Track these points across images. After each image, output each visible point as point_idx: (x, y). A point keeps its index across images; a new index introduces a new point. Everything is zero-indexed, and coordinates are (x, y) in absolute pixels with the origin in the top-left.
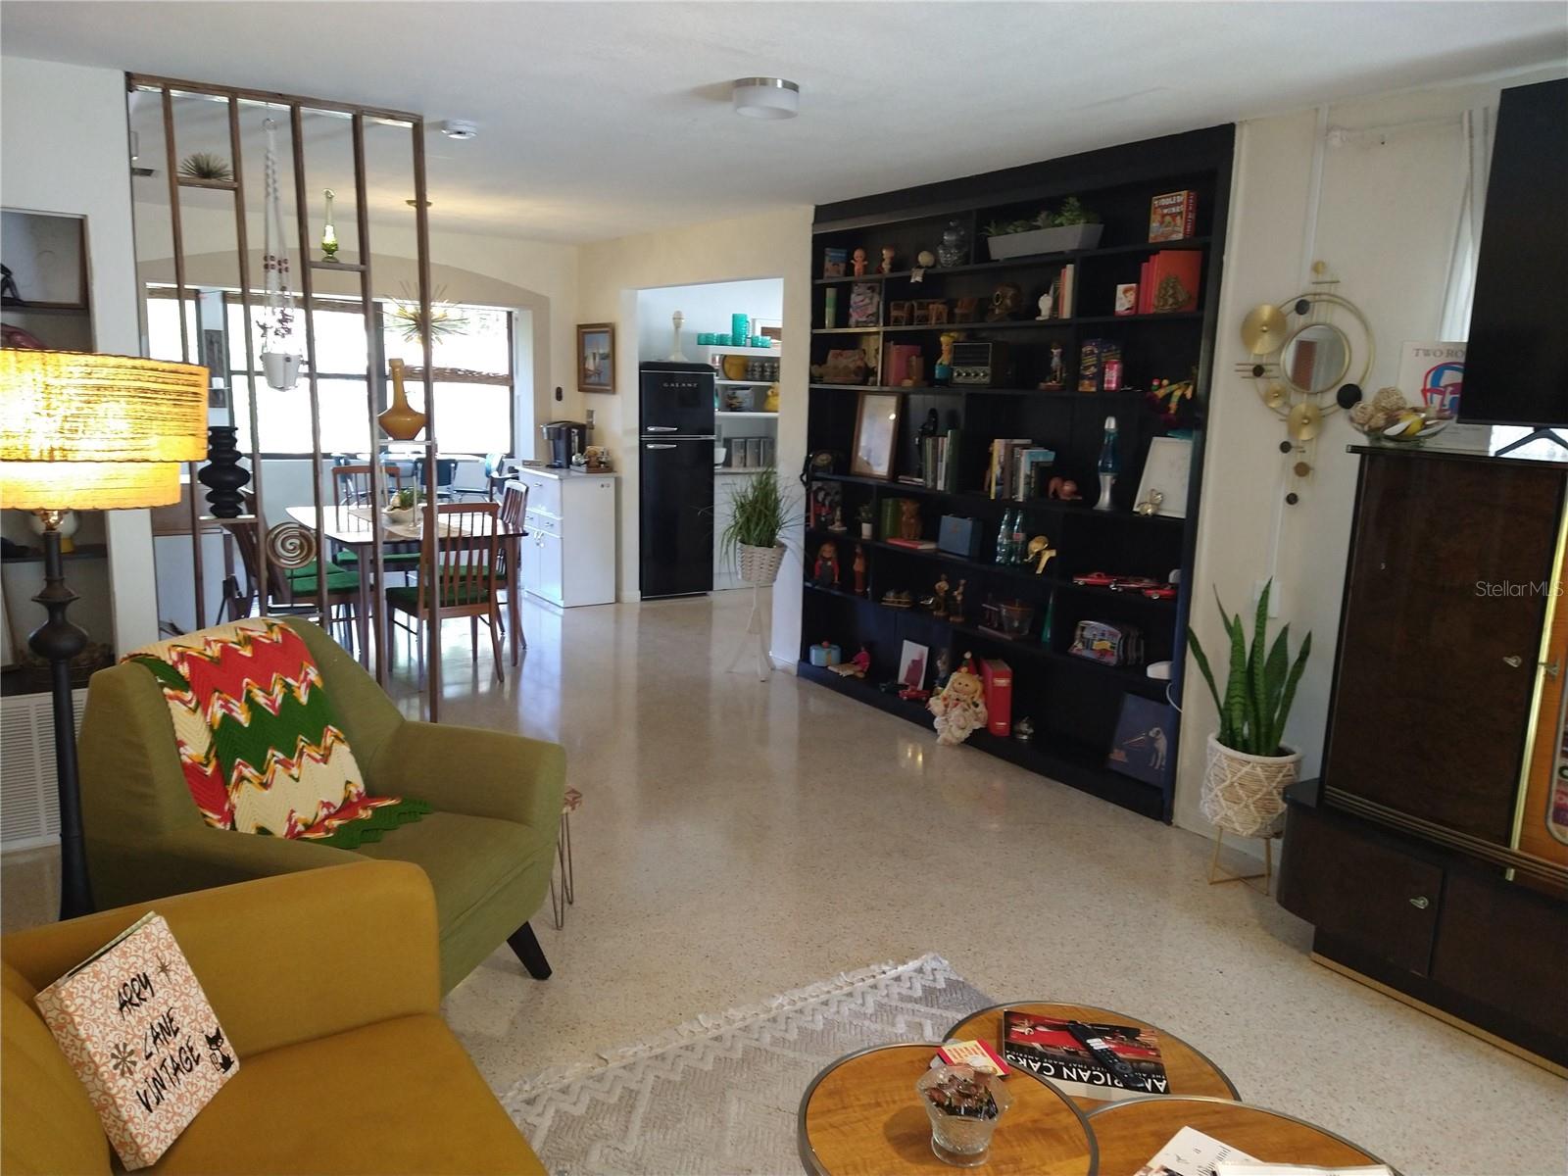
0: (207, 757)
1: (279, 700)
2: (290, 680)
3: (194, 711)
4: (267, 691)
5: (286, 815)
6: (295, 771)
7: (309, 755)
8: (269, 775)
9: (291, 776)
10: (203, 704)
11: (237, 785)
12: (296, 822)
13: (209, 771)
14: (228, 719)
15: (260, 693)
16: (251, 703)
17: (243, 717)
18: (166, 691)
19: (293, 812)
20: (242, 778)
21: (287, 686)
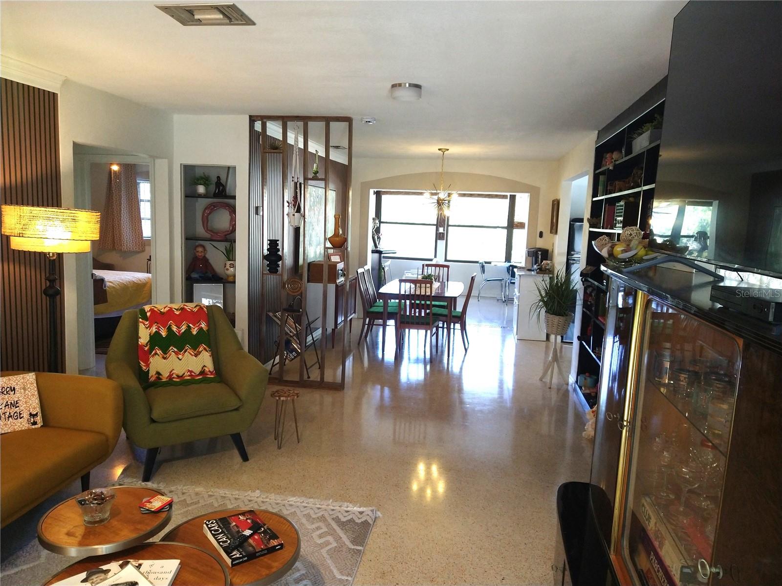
0: (147, 344)
1: (183, 331)
2: (191, 325)
3: (147, 328)
4: (178, 327)
5: (170, 370)
6: (180, 357)
7: (189, 352)
8: (168, 355)
9: (178, 358)
10: (150, 327)
11: (153, 356)
12: (173, 374)
13: (146, 349)
14: (157, 333)
15: (175, 327)
16: (169, 329)
17: (164, 333)
18: (140, 320)
19: (173, 370)
20: (156, 354)
21: (189, 327)
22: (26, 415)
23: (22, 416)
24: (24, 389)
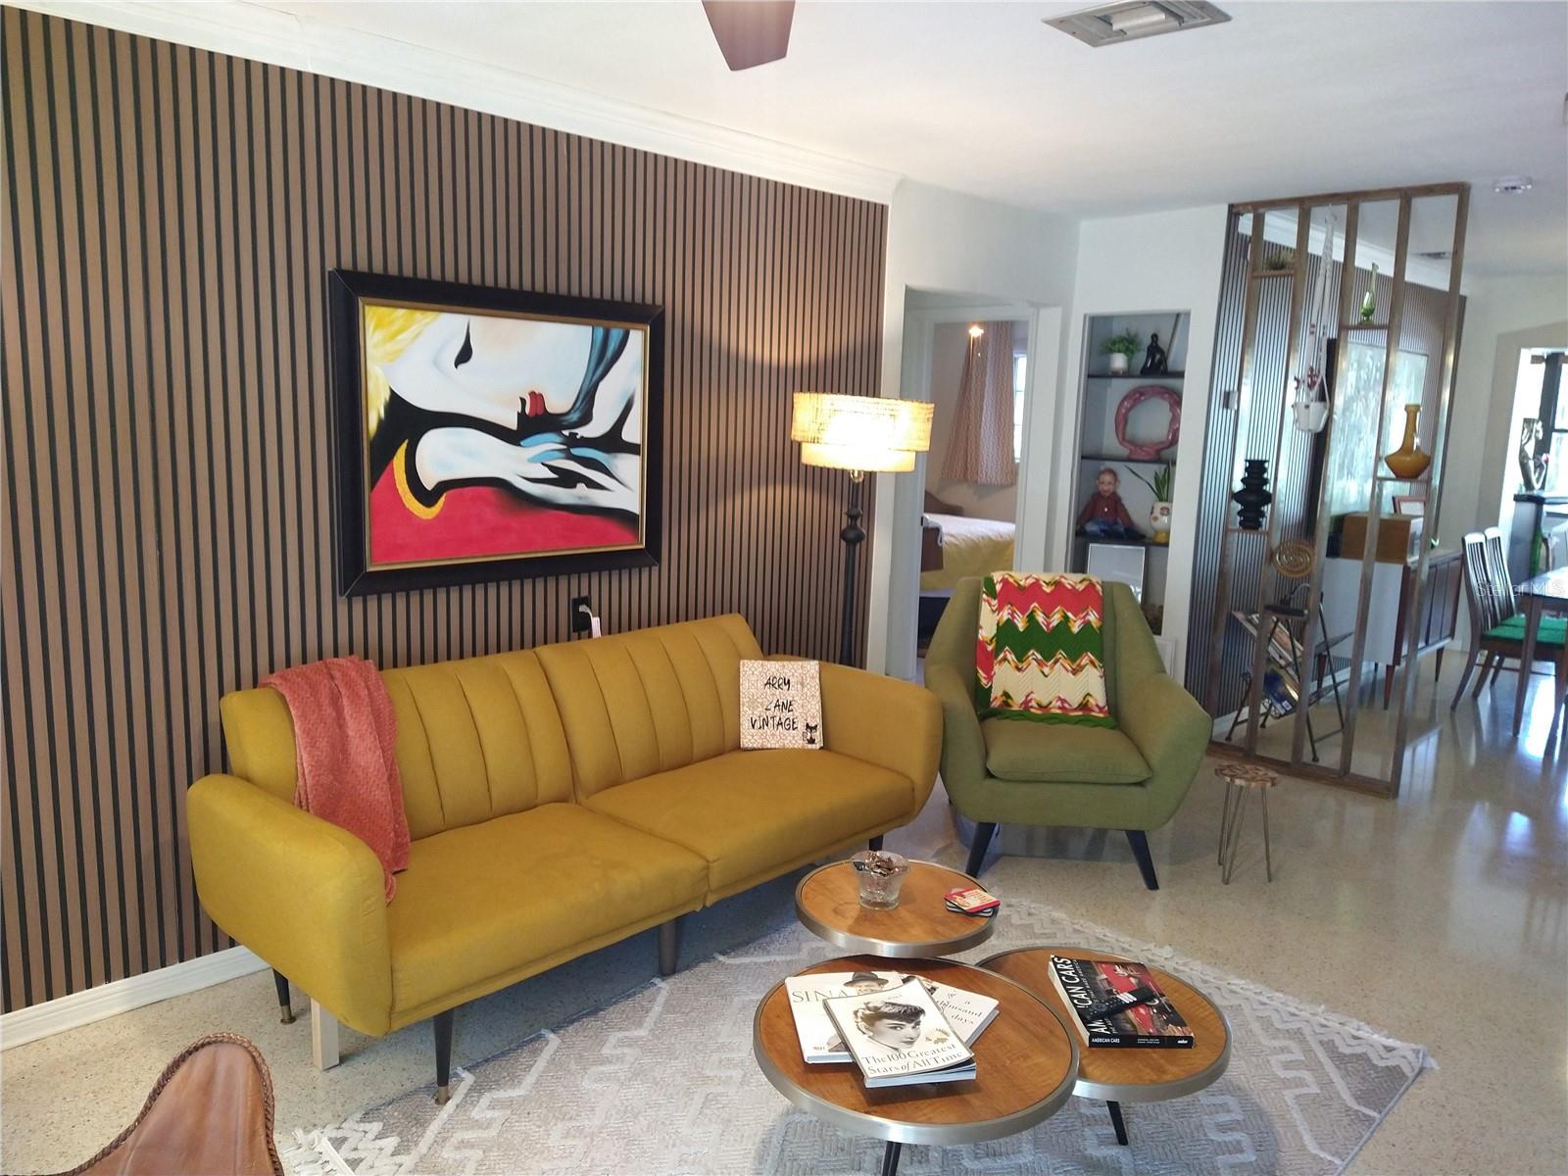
0: (991, 641)
1: (1055, 623)
2: (1070, 614)
3: (994, 612)
4: (1047, 615)
5: (1026, 693)
6: (1046, 670)
7: (1062, 664)
8: (1025, 665)
9: (1043, 673)
10: (1000, 609)
11: (1000, 662)
12: (1031, 700)
13: (990, 648)
14: (1010, 623)
15: (1042, 615)
16: (1031, 618)
17: (1021, 624)
18: (984, 596)
19: (1032, 692)
20: (1005, 659)
21: (1066, 617)
22: (801, 726)
23: (795, 726)
24: (802, 684)
